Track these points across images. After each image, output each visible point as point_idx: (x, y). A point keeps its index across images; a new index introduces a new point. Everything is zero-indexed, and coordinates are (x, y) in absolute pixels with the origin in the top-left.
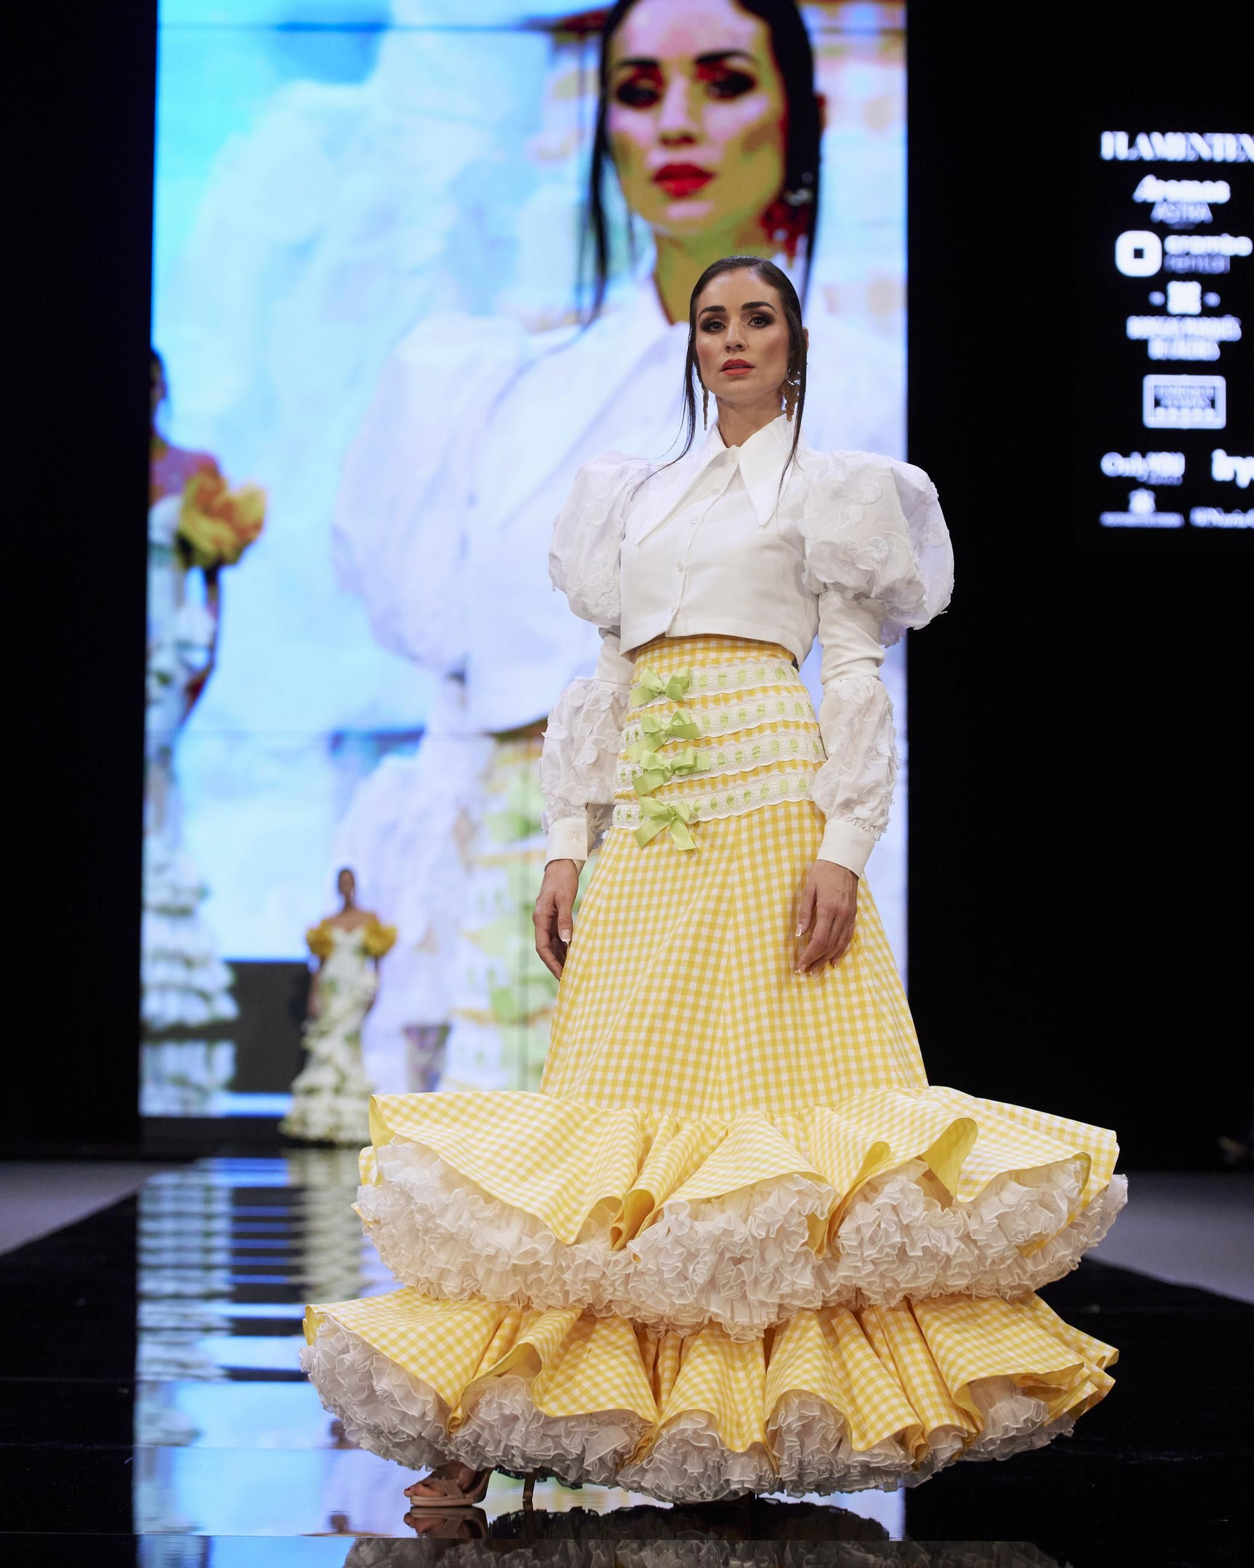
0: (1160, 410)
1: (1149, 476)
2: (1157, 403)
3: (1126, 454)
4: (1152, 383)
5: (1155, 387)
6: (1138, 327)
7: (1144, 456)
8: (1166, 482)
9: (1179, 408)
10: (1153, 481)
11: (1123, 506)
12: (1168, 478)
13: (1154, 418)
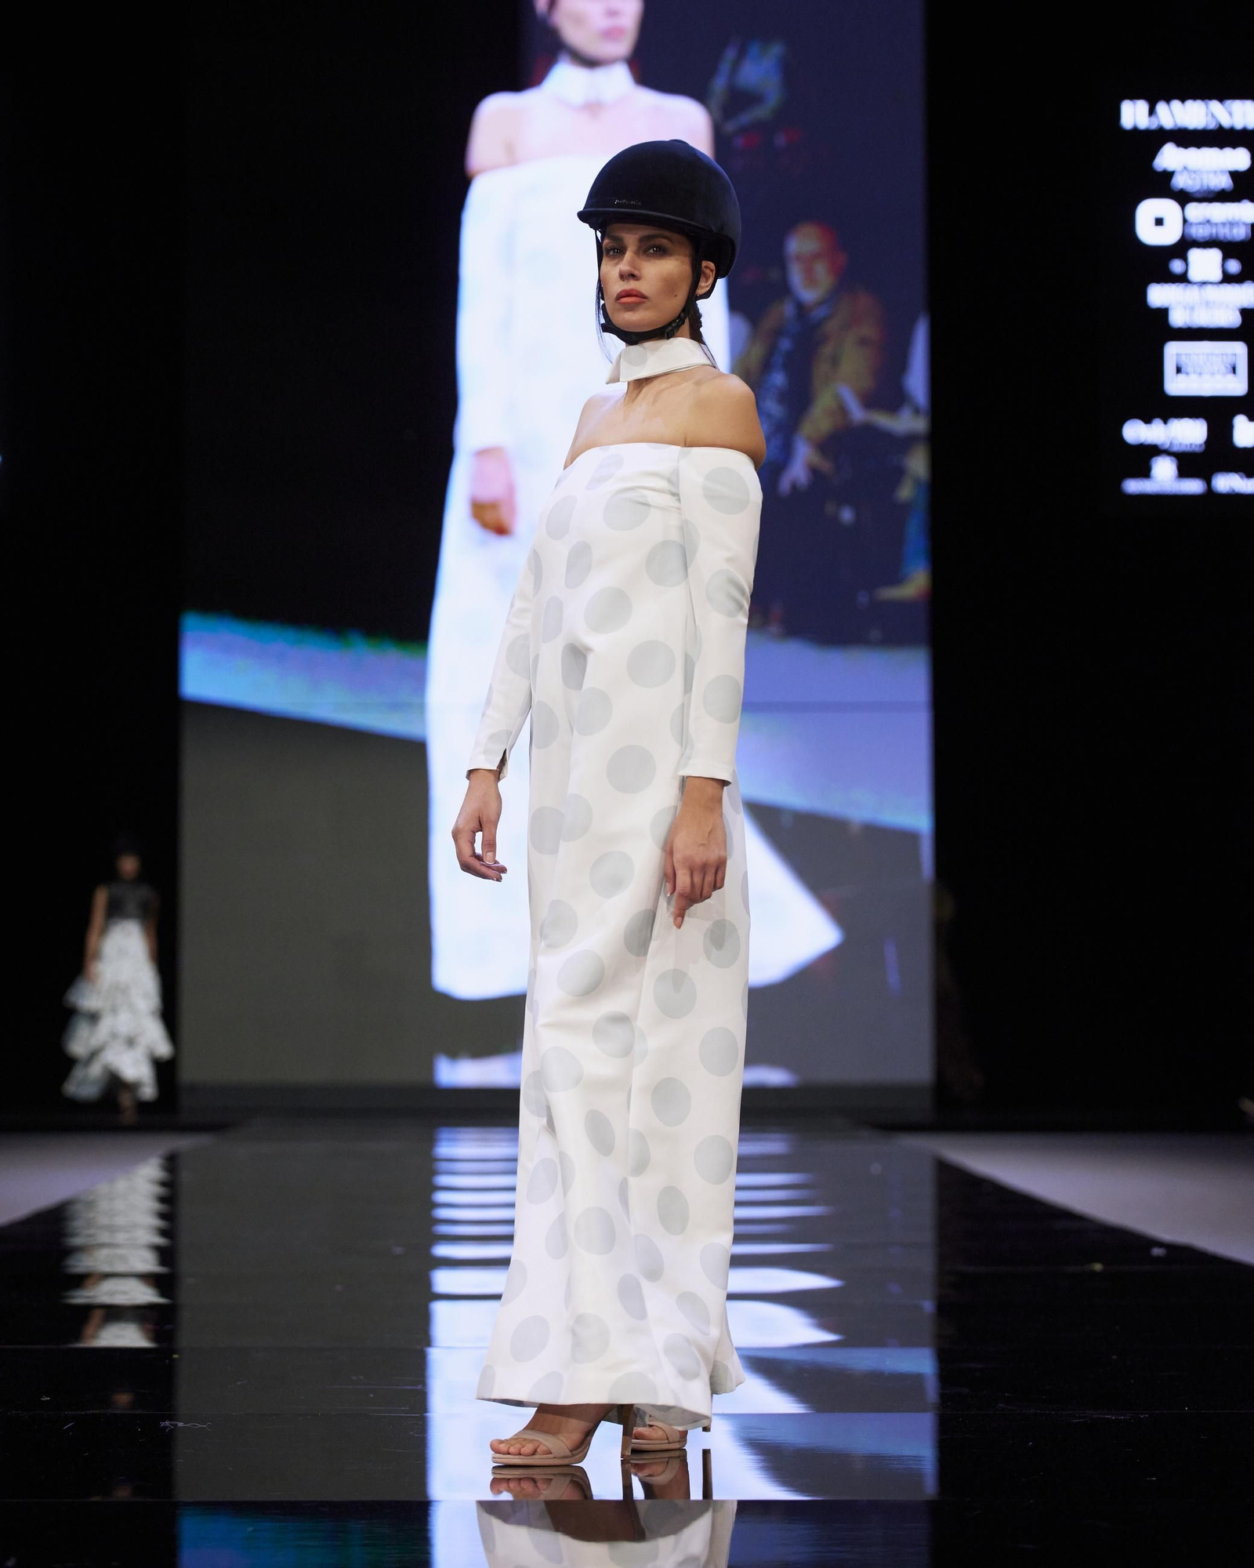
0: (1181, 376)
1: (1171, 444)
2: (1179, 370)
3: (1148, 420)
4: (1173, 351)
5: (1177, 355)
6: (1158, 295)
7: (1165, 422)
8: (1188, 449)
9: (1200, 374)
10: (1175, 449)
11: (1145, 473)
12: (1191, 445)
13: (1175, 385)
